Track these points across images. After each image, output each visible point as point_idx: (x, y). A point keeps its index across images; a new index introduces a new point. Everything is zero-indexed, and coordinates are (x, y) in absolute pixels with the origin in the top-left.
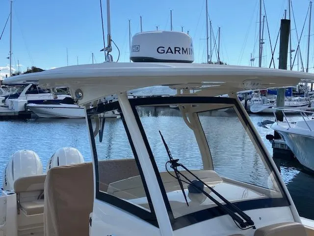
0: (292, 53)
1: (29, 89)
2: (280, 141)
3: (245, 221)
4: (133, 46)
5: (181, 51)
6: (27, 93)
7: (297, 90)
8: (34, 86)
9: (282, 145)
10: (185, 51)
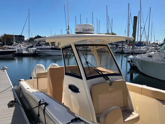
0: (141, 29)
1: (37, 44)
2: (133, 63)
3: (107, 79)
4: (76, 29)
5: (90, 30)
6: (36, 46)
7: (144, 44)
8: (38, 43)
9: (134, 64)
10: (91, 30)
